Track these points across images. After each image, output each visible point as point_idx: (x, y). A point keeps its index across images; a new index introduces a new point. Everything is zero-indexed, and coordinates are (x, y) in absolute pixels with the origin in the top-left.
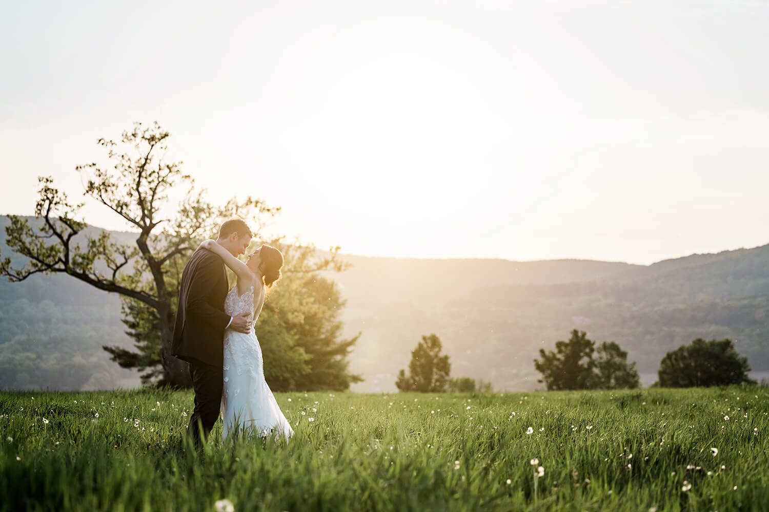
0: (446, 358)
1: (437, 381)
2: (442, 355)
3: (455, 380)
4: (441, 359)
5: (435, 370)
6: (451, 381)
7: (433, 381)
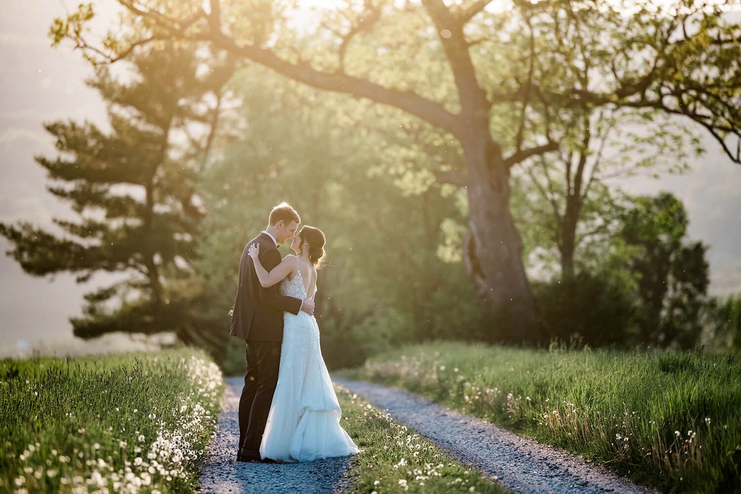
0: (699, 249)
1: (676, 303)
2: (687, 242)
3: (722, 303)
4: (686, 252)
5: (670, 278)
6: (712, 304)
7: (666, 303)
